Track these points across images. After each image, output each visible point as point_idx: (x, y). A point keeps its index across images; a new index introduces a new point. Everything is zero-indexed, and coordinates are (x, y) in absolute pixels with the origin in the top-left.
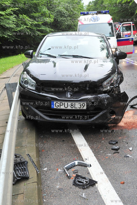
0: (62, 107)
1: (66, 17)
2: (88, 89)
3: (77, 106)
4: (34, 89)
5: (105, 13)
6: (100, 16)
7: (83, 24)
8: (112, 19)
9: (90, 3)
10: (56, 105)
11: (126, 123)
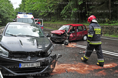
0: (26, 66)
1: (6, 13)
2: (39, 54)
5: (30, 14)
6: (27, 15)
7: (19, 18)
8: (34, 17)
9: (17, 8)
11: (56, 70)
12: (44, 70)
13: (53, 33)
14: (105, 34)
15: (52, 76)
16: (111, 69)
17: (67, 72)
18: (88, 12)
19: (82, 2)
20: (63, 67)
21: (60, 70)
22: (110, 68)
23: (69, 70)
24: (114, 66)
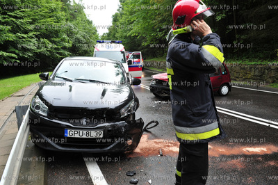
0: (77, 136)
1: (83, 44)
2: (103, 114)
3: (93, 134)
4: (46, 115)
5: (118, 43)
6: (113, 44)
7: (98, 51)
8: (124, 48)
9: (104, 34)
10: (70, 134)
11: (141, 149)
12: (111, 146)
13: (156, 79)
14: (273, 83)
15: (129, 160)
16: (260, 158)
17: (161, 155)
18: (237, 36)
19: (224, 15)
20: (157, 145)
21: (149, 150)
22: (259, 156)
23: (168, 152)
24: (269, 152)
